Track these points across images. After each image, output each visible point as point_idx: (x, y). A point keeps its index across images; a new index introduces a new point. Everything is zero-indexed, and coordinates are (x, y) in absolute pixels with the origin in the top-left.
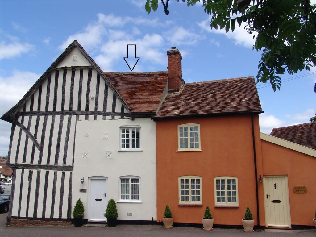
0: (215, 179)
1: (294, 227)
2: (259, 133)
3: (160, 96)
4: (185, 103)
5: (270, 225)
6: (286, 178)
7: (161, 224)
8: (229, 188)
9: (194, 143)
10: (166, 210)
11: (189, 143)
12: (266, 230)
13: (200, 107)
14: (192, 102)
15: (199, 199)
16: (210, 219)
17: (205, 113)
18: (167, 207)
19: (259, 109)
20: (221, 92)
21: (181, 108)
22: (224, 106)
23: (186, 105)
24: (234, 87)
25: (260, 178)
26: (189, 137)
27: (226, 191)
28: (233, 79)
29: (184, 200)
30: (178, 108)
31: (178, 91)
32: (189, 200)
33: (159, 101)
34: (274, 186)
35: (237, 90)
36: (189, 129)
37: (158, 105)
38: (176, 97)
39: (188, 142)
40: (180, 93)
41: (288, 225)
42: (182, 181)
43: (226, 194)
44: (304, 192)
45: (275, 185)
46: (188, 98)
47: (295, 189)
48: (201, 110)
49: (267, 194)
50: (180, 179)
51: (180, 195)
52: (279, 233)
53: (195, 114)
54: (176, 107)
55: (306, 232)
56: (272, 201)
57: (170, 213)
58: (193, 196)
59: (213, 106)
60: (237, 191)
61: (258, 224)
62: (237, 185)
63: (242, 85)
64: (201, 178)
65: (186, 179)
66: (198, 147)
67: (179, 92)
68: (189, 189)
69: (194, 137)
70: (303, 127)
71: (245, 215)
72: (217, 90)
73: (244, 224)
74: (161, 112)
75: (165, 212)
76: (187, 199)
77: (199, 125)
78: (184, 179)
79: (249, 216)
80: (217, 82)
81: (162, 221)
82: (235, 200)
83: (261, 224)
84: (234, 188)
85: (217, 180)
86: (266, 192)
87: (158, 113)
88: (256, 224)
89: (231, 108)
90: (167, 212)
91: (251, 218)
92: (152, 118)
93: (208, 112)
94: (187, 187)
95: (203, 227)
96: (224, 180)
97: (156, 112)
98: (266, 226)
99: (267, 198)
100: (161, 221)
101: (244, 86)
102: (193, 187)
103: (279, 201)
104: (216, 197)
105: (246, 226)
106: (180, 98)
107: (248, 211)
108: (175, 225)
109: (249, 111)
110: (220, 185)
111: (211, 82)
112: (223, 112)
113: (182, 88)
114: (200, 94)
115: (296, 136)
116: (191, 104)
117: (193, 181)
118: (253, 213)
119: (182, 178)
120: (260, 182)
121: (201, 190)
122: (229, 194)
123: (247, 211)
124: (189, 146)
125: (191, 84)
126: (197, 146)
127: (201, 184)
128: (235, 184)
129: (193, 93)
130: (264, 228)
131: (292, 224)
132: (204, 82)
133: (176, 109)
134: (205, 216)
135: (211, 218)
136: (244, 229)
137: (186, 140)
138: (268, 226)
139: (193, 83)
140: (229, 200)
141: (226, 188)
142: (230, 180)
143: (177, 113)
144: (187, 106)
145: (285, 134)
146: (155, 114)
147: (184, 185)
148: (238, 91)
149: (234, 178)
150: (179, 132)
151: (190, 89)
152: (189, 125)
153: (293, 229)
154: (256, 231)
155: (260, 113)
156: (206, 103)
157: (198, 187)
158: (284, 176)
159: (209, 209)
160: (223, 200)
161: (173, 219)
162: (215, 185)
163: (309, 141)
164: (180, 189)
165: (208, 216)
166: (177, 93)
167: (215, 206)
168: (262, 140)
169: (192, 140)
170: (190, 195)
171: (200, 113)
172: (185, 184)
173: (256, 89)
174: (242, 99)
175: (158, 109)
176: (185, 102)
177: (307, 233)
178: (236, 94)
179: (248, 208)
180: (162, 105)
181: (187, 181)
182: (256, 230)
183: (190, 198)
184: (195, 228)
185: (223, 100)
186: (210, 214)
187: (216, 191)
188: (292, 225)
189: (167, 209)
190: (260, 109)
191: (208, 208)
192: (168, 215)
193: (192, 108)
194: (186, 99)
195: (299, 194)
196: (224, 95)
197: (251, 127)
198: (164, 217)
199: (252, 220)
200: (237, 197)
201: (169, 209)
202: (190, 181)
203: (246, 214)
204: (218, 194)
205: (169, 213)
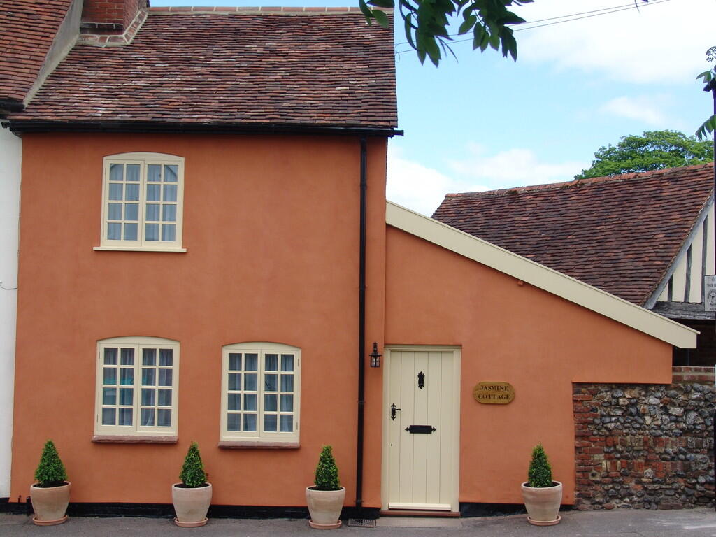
0: (226, 352)
1: (468, 509)
2: (383, 202)
3: (45, 40)
4: (140, 77)
5: (393, 505)
6: (456, 357)
7: (24, 508)
8: (270, 382)
9: (161, 222)
10: (43, 460)
11: (142, 222)
12: (381, 522)
13: (189, 96)
14: (163, 76)
15: (165, 420)
16: (200, 486)
17: (206, 119)
18: (48, 448)
19: (389, 121)
20: (273, 52)
21: (123, 95)
22: (276, 101)
23: (141, 84)
24: (321, 40)
25: (375, 351)
26: (142, 202)
27: (261, 392)
28: (323, 9)
29: (114, 423)
30: (112, 94)
31: (120, 30)
32: (130, 423)
33: (39, 62)
34: (417, 379)
35: (327, 50)
36: (143, 173)
37: (34, 75)
38: (110, 53)
39: (140, 198)
40: (127, 37)
41: (450, 505)
42: (110, 354)
43: (261, 402)
44: (506, 401)
45: (421, 377)
46: (154, 60)
47: (482, 392)
48: (191, 106)
49: (394, 405)
50: (101, 347)
51: (99, 405)
52: (419, 531)
53: (170, 119)
54: (104, 88)
55: (497, 523)
56: (407, 429)
57: (60, 470)
58: (147, 410)
59: (237, 99)
60: (296, 393)
61: (359, 504)
62: (297, 373)
63: (348, 34)
64: (175, 347)
65: (124, 350)
66: (172, 238)
67: (123, 36)
68: (132, 384)
69: (161, 203)
70: (536, 196)
71: (318, 473)
72: (260, 43)
73: (310, 504)
74: (44, 102)
75: (42, 467)
76: (126, 417)
77: (179, 162)
78: (116, 349)
79: (330, 478)
80: (267, 13)
81: (29, 500)
82: (288, 424)
83: (367, 503)
84: (288, 382)
85: (231, 355)
86: (389, 400)
87: (32, 104)
88: (352, 503)
89: (297, 110)
90: (48, 465)
91: (336, 482)
92: (5, 121)
93: (217, 118)
94: (127, 375)
95: (174, 515)
96: (255, 356)
97: (22, 101)
98: (382, 509)
99: (393, 418)
100: (24, 500)
101: (355, 40)
102: (148, 377)
103: (427, 430)
104: (225, 411)
105: (315, 510)
106: (125, 57)
107: (327, 459)
108: (77, 510)
109: (353, 125)
110: (243, 372)
111: (244, 13)
112: (268, 121)
113: (137, 23)
114: (199, 49)
115: (511, 224)
116: (161, 85)
117: (149, 354)
118: (345, 464)
119: (111, 344)
120: (371, 366)
121: (175, 388)
122: (271, 402)
123: (323, 460)
124: (141, 231)
125: (174, 9)
126: (169, 234)
127: (175, 368)
128: (293, 370)
129: (173, 46)
130: (375, 513)
131: (461, 501)
132: (218, 9)
133: (102, 95)
134: (184, 478)
135: (204, 485)
136: (310, 518)
137: (133, 212)
138: (390, 509)
139: (180, 9)
140: (270, 424)
141: (261, 382)
142: (277, 355)
143: (102, 109)
144: (146, 89)
145: (479, 215)
146: (17, 107)
147: (115, 370)
148: (332, 52)
149: (287, 351)
150: (106, 181)
151: (167, 30)
152: (145, 159)
153: (462, 516)
154: (347, 525)
155: (392, 136)
156: (216, 84)
157: (167, 377)
158: (451, 350)
159: (197, 453)
160: (249, 424)
161: (71, 491)
162: (226, 371)
163: (546, 243)
164: (100, 385)
165: (193, 479)
166: (114, 40)
167: (220, 444)
168: (388, 226)
169: (152, 212)
170: (137, 406)
171: (185, 119)
172: (119, 366)
173: (392, 51)
174: (339, 84)
175: (35, 89)
176: (138, 76)
177: (498, 526)
178: (322, 61)
179: (327, 452)
180: (52, 76)
181: (128, 354)
182: (350, 520)
183: (137, 416)
184: (145, 519)
185: (274, 81)
186: (202, 472)
187: (225, 391)
188: (461, 505)
189: (50, 455)
190: (392, 123)
191: (193, 449)
192: (51, 475)
193: (160, 98)
194: (146, 64)
195: (491, 408)
196: (282, 64)
197: (358, 181)
198: (37, 482)
199: (337, 488)
200: (296, 413)
201: (56, 456)
202: (138, 356)
203: (319, 469)
204: (234, 401)
205: (56, 470)
